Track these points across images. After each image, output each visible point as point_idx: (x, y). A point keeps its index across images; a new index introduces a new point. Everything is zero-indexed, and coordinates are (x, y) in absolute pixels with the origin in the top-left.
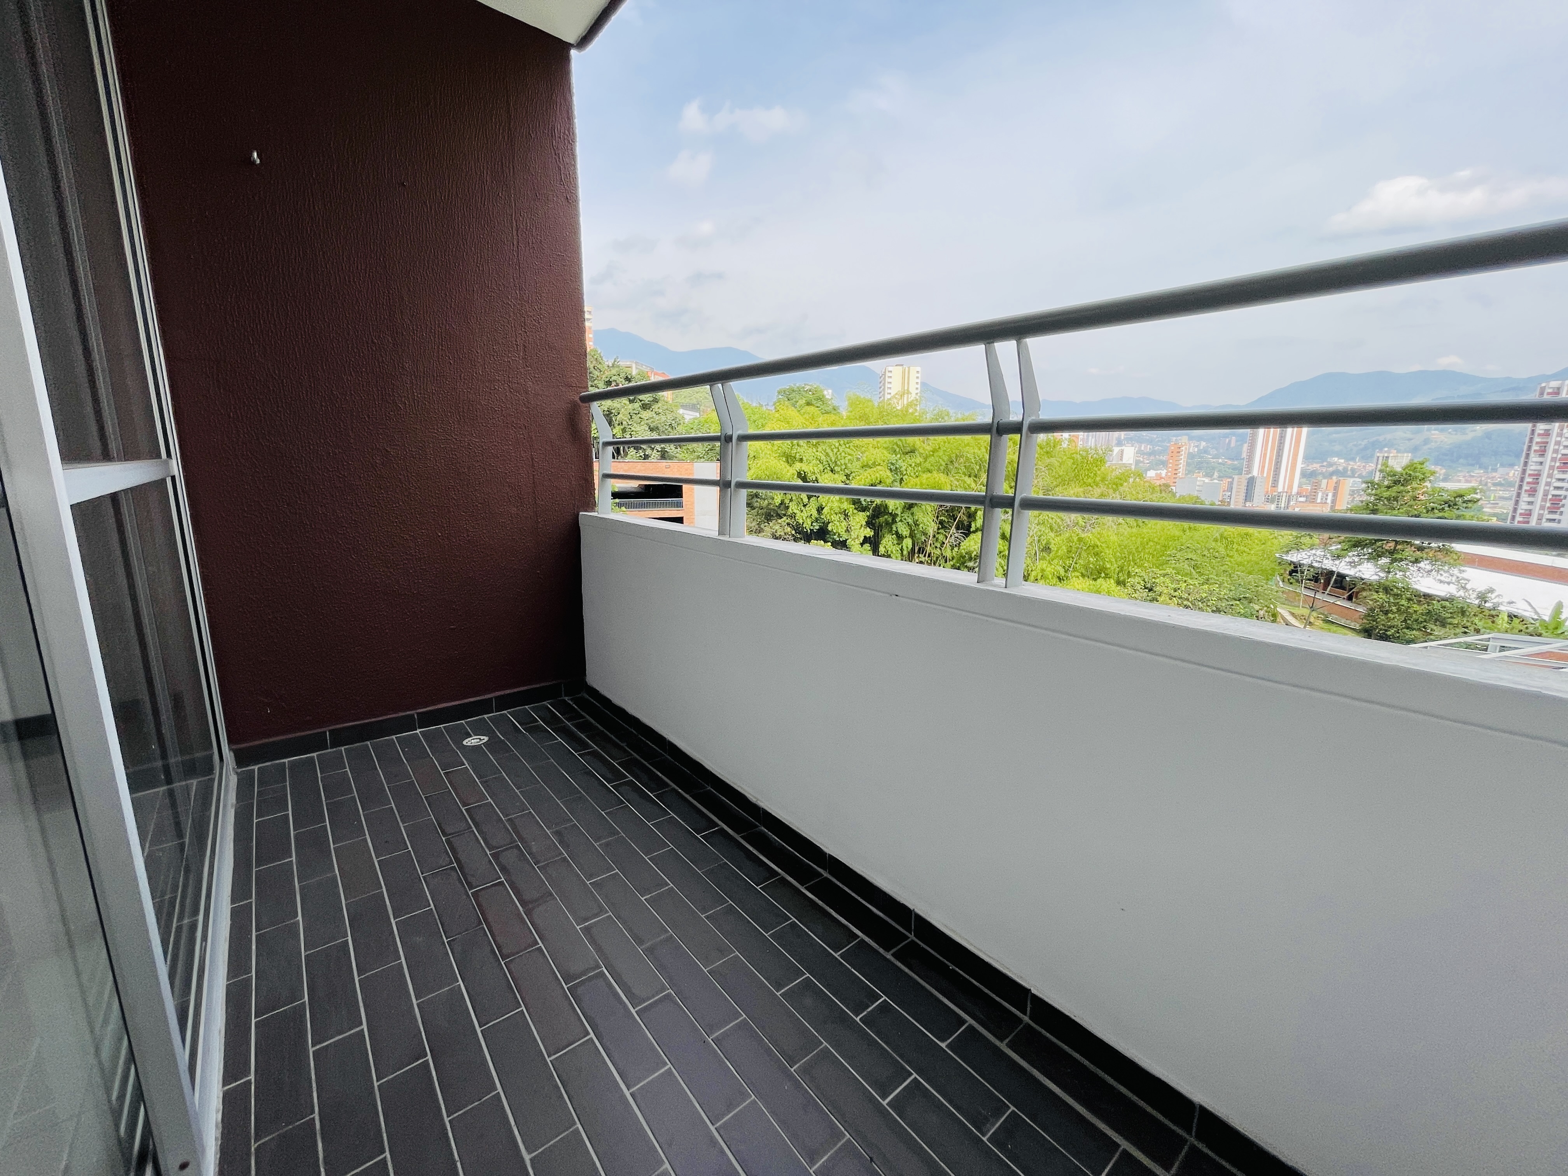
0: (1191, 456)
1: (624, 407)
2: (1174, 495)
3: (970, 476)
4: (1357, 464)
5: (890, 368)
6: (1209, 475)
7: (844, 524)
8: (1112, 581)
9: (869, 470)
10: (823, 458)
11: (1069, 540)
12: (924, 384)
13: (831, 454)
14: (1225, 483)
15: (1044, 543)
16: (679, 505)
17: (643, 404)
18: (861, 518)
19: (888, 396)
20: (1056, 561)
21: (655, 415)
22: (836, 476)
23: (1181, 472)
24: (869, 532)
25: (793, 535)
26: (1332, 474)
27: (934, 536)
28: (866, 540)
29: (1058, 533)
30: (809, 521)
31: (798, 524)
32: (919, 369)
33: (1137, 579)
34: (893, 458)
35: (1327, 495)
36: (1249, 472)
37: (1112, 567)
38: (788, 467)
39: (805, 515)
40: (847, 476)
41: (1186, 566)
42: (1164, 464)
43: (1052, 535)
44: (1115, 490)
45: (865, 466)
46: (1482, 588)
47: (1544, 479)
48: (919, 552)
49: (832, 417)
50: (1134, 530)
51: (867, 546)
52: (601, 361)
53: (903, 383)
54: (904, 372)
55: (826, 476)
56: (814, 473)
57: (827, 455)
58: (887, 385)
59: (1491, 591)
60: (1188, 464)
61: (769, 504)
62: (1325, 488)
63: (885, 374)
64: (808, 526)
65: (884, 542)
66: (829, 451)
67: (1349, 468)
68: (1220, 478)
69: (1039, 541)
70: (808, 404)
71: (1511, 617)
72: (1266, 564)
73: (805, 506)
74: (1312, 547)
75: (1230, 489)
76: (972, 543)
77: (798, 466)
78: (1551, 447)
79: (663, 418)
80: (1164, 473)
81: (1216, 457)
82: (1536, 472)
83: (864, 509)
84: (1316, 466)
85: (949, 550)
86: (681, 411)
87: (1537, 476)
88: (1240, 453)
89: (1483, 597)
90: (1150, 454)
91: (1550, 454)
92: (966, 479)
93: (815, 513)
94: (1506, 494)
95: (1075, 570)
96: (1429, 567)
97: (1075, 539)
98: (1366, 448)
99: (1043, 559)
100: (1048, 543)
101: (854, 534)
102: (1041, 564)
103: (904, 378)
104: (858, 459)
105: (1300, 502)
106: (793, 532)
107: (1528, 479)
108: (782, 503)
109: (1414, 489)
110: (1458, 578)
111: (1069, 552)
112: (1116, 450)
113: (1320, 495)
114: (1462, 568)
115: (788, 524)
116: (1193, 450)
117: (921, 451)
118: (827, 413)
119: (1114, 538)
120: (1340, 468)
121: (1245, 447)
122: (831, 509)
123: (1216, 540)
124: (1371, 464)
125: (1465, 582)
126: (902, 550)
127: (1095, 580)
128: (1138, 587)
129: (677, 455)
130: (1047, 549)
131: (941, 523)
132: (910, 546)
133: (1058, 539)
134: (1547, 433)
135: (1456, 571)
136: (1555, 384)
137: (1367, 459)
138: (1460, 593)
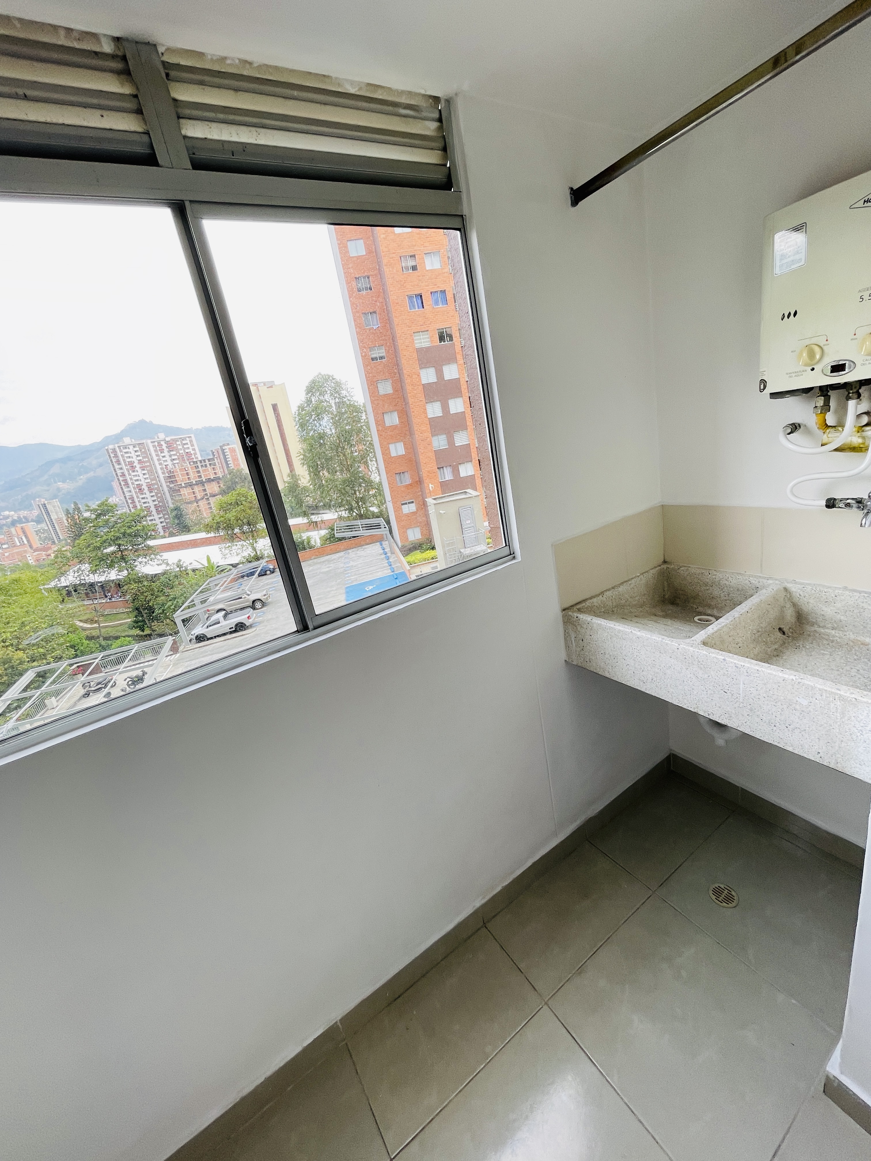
35: (22, 539)
46: (176, 561)
47: (136, 500)
59: (180, 561)
62: (16, 533)
67: (22, 517)
71: (194, 570)
78: (129, 482)
82: (131, 497)
87: (132, 498)
89: (178, 566)
91: (131, 486)
96: (145, 560)
105: (5, 548)
107: (130, 501)
110: (162, 560)
113: (16, 539)
114: (161, 554)
120: (16, 518)
124: (34, 511)
125: (166, 561)
134: (123, 475)
135: (158, 557)
136: (111, 447)
137: (29, 507)
138: (168, 568)
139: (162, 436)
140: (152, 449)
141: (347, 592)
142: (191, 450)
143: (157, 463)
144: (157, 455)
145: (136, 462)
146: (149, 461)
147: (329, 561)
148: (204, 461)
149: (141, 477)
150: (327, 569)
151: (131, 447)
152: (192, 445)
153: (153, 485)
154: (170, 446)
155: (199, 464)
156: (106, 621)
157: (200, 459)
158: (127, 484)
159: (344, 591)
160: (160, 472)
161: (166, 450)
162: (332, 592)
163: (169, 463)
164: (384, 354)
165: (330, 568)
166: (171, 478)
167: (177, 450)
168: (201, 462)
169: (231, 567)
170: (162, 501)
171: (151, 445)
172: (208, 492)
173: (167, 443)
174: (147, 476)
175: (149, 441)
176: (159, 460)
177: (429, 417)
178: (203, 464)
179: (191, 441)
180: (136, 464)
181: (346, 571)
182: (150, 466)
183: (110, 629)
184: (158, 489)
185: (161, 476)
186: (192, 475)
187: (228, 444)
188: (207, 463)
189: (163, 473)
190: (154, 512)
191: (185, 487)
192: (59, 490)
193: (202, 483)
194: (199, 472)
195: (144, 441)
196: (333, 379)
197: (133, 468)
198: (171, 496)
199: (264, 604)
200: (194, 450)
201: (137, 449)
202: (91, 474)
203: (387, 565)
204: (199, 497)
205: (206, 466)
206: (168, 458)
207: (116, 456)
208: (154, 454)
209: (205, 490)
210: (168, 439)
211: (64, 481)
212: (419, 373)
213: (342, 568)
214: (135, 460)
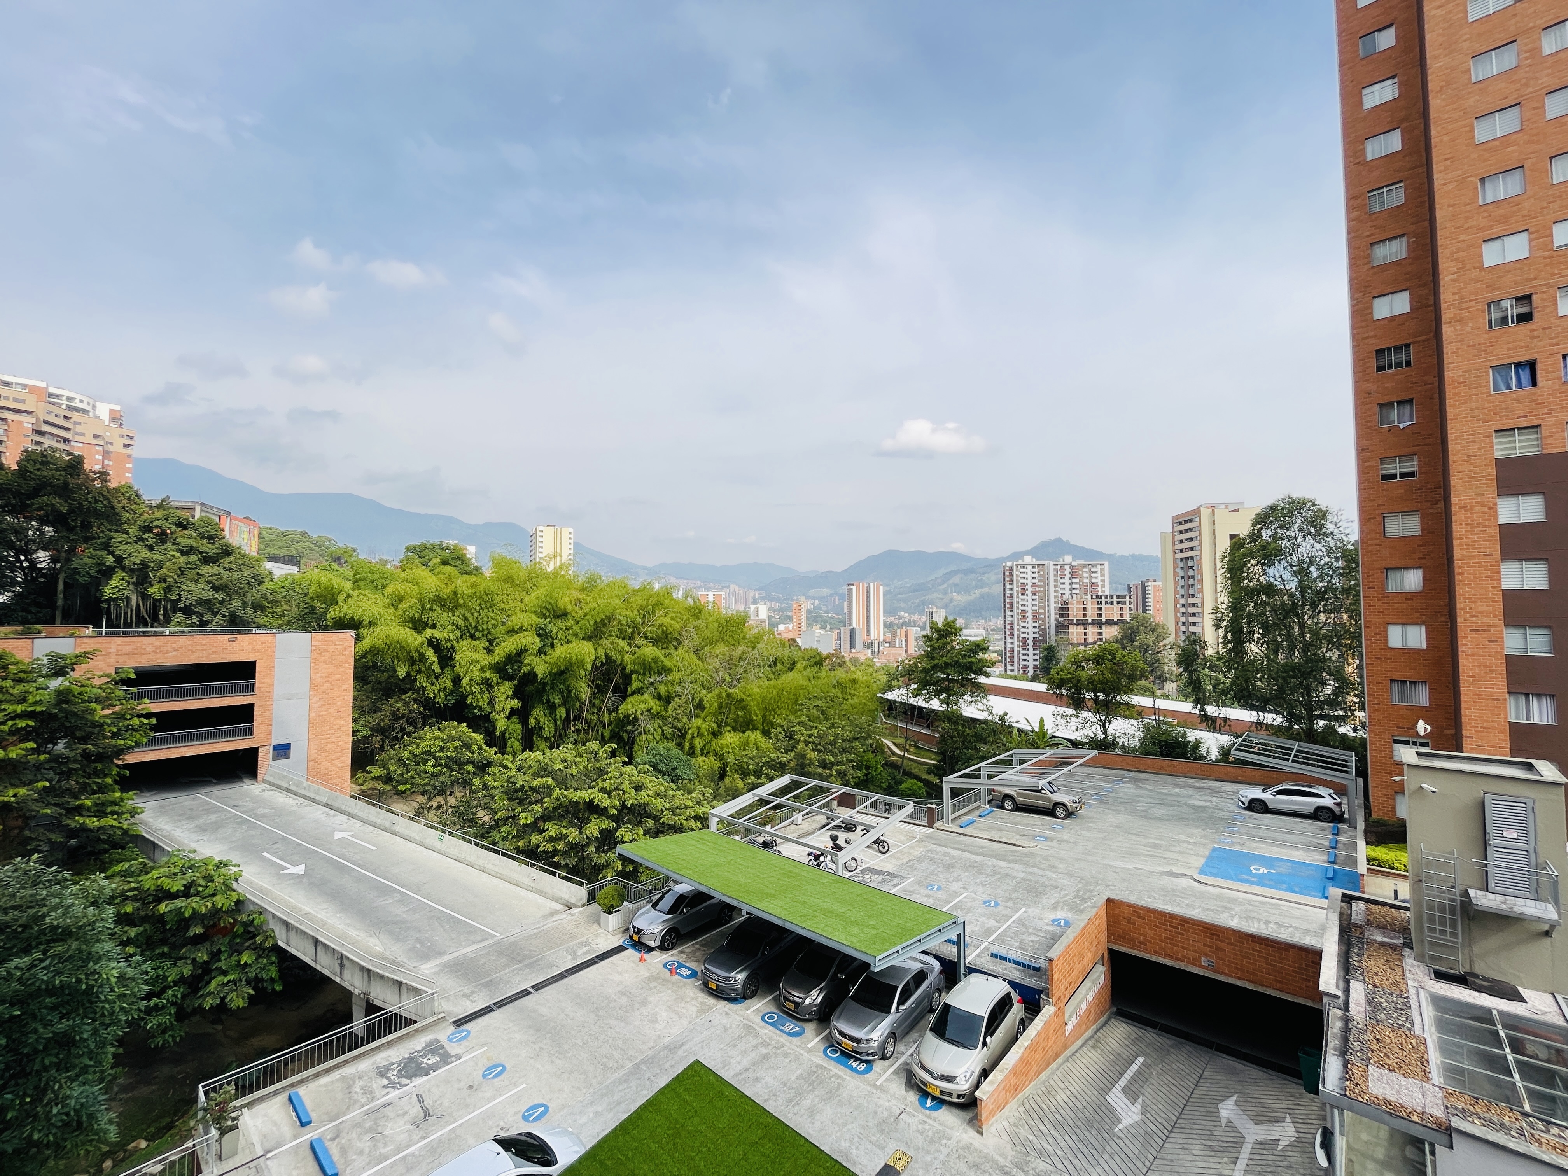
0: (809, 612)
1: (170, 560)
2: (800, 648)
3: (624, 639)
4: (915, 617)
5: (541, 528)
6: (823, 627)
7: (486, 696)
8: (759, 732)
9: (516, 636)
10: (461, 623)
11: (719, 696)
12: (577, 545)
13: (471, 620)
14: (834, 635)
15: (697, 700)
16: (251, 689)
17: (205, 557)
18: (507, 688)
19: (539, 555)
20: (709, 718)
21: (222, 572)
22: (477, 643)
23: (804, 626)
24: (516, 703)
25: (421, 713)
26: (902, 625)
27: (590, 701)
28: (513, 712)
29: (710, 690)
30: (442, 695)
31: (428, 699)
32: (571, 530)
33: (779, 730)
34: (542, 622)
35: (902, 642)
36: (850, 625)
37: (757, 717)
38: (415, 635)
39: (437, 688)
40: (491, 642)
41: (815, 712)
42: (790, 618)
43: (704, 692)
44: (753, 648)
45: (512, 632)
46: (1001, 713)
47: (1015, 627)
48: (575, 720)
49: (473, 579)
50: (772, 682)
51: (515, 719)
52: (138, 501)
53: (555, 543)
54: (556, 533)
55: (465, 643)
56: (449, 640)
57: (466, 619)
58: (538, 544)
59: (1006, 714)
60: (808, 619)
61: (390, 677)
62: (900, 636)
63: (535, 533)
64: (441, 699)
65: (535, 713)
66: (468, 615)
67: (912, 621)
68: (831, 630)
69: (693, 699)
70: (444, 563)
71: (1020, 731)
72: (872, 706)
73: (437, 678)
74: (899, 688)
75: (839, 639)
76: (630, 706)
77: (429, 632)
78: (1015, 605)
79: (236, 575)
80: (791, 626)
81: (827, 612)
82: (1011, 622)
83: (510, 678)
84: (892, 619)
85: (606, 715)
86: (269, 565)
87: (1012, 624)
88: (843, 609)
89: (1002, 718)
90: (779, 610)
91: (1015, 610)
92: (621, 642)
93: (449, 684)
94: (999, 637)
95: (727, 725)
96: (970, 699)
97: (724, 695)
98: (918, 606)
99: (697, 716)
100: (701, 700)
101: (498, 707)
102: (697, 722)
103: (555, 538)
104: (503, 624)
105: (886, 649)
106: (421, 709)
107: (1008, 627)
108: (408, 674)
109: (952, 641)
111: (720, 707)
112: (753, 607)
113: (898, 642)
114: (989, 698)
115: (415, 700)
116: (811, 607)
117: (573, 614)
118: (467, 573)
119: (756, 690)
120: (907, 620)
121: (845, 604)
122: (471, 680)
123: (834, 687)
124: (924, 619)
125: (991, 708)
126: (555, 720)
127: (744, 732)
128: (780, 737)
129: (256, 620)
130: (700, 706)
131: (597, 686)
132: (564, 715)
133: (709, 696)
134: (1011, 596)
135: (984, 701)
136: (1009, 564)
137: (921, 613)
138: (990, 718)
139: (1068, 559)
140: (1052, 573)
141: (1210, 858)
142: (1098, 581)
143: (1052, 589)
144: (1056, 581)
145: (1030, 584)
146: (1043, 586)
147: (1213, 791)
148: (1112, 596)
149: (1029, 603)
150: (1202, 803)
151: (1030, 567)
152: (1103, 575)
153: (1041, 614)
154: (1074, 573)
155: (1103, 599)
156: (914, 754)
157: (1107, 593)
158: (1012, 608)
159: (1207, 853)
160: (1052, 600)
161: (1068, 576)
162: (1185, 845)
163: (1067, 592)
164: (1416, 469)
165: (1208, 804)
166: (1064, 610)
167: (1082, 577)
168: (1106, 597)
169: (1069, 744)
170: (1044, 636)
171: (1052, 568)
172: (1104, 637)
173: (1071, 567)
174: (1036, 603)
175: (1052, 563)
176: (1056, 586)
177: (1504, 587)
178: (1109, 600)
179: (1102, 570)
180: (1029, 587)
181: (1234, 819)
182: (1044, 592)
183: (915, 765)
184: (1044, 620)
185: (1053, 606)
186: (1089, 612)
187: (1154, 581)
188: (1115, 599)
189: (1056, 603)
190: (1030, 647)
191: (1077, 625)
192: (951, 600)
193: (1099, 624)
194: (1100, 609)
195: (1046, 562)
196: (1314, 505)
197: (1024, 589)
198: (1056, 631)
199: (1070, 814)
200: (1103, 581)
201: (1036, 570)
202: (986, 590)
203: (1327, 844)
204: (1090, 641)
205: (1112, 603)
206: (1067, 586)
207: (1011, 575)
208: (1052, 578)
209: (1100, 633)
210: (1074, 564)
211: (959, 593)
212: (1496, 504)
213: (1229, 811)
214: (1029, 582)
